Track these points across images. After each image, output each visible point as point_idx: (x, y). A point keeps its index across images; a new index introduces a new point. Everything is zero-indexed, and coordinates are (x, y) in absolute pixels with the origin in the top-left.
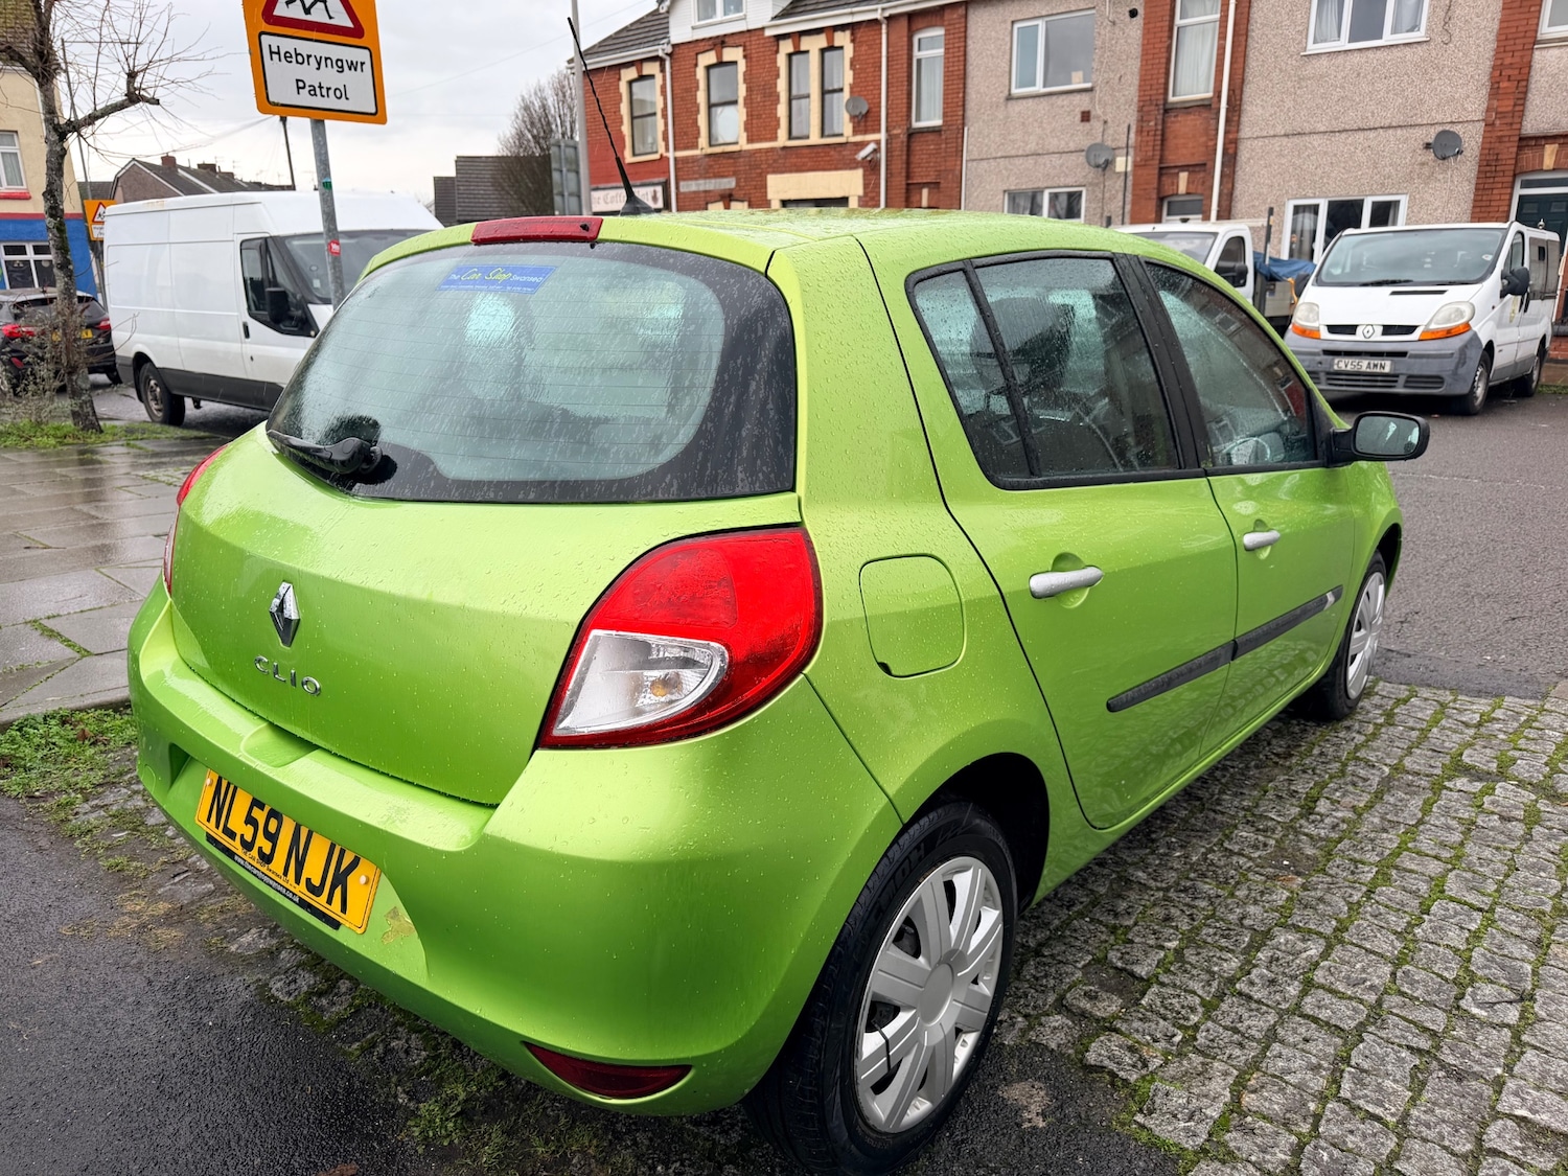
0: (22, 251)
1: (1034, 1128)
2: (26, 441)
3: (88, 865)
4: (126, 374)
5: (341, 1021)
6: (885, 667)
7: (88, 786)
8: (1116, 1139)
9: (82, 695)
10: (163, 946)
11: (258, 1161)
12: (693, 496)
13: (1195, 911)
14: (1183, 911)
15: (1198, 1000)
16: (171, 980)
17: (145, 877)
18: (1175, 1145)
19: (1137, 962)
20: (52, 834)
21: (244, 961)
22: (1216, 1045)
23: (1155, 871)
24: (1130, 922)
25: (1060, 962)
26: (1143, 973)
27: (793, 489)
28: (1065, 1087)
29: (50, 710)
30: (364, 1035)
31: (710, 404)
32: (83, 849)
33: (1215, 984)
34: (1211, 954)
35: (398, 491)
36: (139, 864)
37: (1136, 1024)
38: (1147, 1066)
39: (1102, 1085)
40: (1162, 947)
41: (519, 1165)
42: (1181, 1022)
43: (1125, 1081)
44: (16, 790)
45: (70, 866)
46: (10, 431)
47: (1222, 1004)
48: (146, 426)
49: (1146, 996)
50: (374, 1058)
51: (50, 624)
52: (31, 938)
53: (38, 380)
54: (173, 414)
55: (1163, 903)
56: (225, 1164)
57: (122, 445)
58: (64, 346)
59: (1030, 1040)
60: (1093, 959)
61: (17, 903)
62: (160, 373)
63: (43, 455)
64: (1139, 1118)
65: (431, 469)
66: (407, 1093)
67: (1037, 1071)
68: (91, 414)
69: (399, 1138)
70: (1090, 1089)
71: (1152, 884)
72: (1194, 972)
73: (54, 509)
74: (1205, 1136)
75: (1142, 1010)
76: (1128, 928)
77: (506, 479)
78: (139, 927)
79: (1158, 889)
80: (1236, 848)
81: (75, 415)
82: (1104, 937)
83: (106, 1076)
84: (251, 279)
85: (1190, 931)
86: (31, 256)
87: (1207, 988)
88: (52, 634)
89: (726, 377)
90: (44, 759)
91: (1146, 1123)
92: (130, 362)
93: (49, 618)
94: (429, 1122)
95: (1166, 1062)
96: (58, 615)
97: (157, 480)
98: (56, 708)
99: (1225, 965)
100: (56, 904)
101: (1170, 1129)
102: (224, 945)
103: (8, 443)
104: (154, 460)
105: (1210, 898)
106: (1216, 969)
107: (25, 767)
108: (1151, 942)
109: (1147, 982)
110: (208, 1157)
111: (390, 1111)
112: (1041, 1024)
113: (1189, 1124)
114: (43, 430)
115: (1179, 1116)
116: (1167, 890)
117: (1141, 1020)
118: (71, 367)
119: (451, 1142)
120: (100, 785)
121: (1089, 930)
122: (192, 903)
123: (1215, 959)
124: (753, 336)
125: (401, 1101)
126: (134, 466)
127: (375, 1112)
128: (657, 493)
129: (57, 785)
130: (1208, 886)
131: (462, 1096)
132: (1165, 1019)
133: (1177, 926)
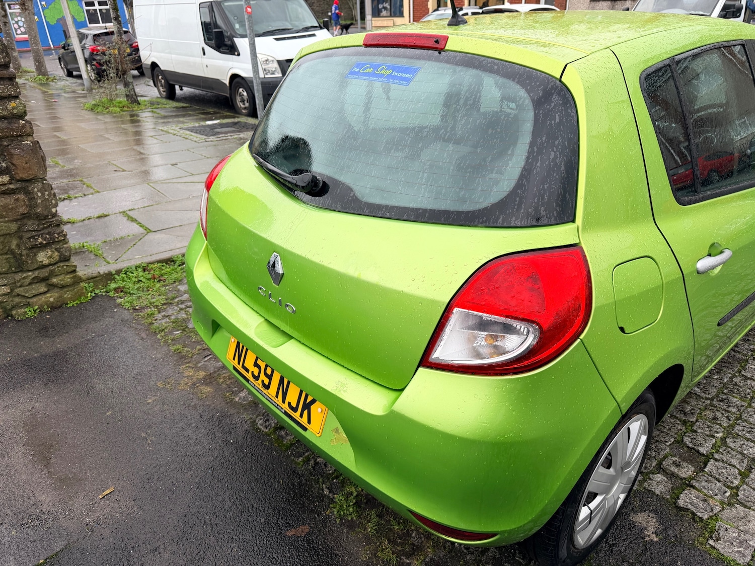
0: (92, 4)
1: (652, 541)
2: (106, 109)
3: (165, 348)
4: (148, 72)
5: (292, 444)
6: (622, 329)
7: (159, 304)
8: (698, 552)
9: (151, 255)
10: (205, 396)
11: (263, 520)
12: (513, 225)
13: (730, 414)
14: (723, 414)
15: (737, 471)
16: (210, 415)
17: (192, 357)
18: (733, 560)
19: (700, 445)
20: (147, 330)
21: (242, 407)
22: (750, 500)
23: (704, 387)
24: (694, 420)
25: (657, 441)
26: (705, 452)
27: (573, 221)
28: (667, 518)
29: (138, 263)
30: (304, 453)
31: (524, 166)
32: (162, 339)
33: (746, 461)
34: (742, 443)
35: (334, 205)
36: (188, 349)
37: (704, 484)
38: (712, 511)
39: (687, 519)
40: (713, 436)
41: (386, 535)
42: (729, 484)
43: (701, 519)
44: (128, 305)
45: (157, 348)
46: (99, 104)
47: (751, 475)
48: (159, 100)
49: (708, 466)
50: (310, 467)
51: (131, 214)
52: (145, 387)
53: (109, 78)
54: (171, 95)
55: (710, 408)
56: (248, 520)
57: (150, 112)
58: (119, 61)
59: (645, 488)
60: (675, 440)
61: (136, 367)
62: (163, 73)
63: (115, 117)
64: (711, 542)
65: (352, 195)
66: (328, 488)
67: (650, 506)
68: (134, 95)
69: (327, 513)
70: (681, 521)
71: (703, 395)
72: (733, 453)
73: (124, 148)
74: (750, 558)
75: (706, 475)
76: (693, 423)
77: (396, 205)
78: (192, 384)
79: (707, 399)
80: (749, 375)
81: (127, 96)
82: (679, 427)
83: (188, 466)
84: (205, 22)
85: (728, 427)
86: (97, 7)
87: (742, 464)
88: (133, 220)
89: (536, 149)
90: (138, 289)
91: (716, 546)
92: (149, 67)
93: (130, 210)
94: (340, 506)
95: (723, 508)
96: (134, 209)
97: (168, 132)
98: (140, 262)
99: (751, 450)
100: (153, 369)
101: (730, 551)
102: (233, 397)
103: (98, 110)
104: (165, 120)
105: (738, 407)
106: (745, 452)
107: (130, 293)
108: (708, 433)
109: (707, 458)
110: (240, 515)
111: (322, 497)
112: (650, 479)
113: (740, 549)
114: (113, 103)
115: (734, 544)
116: (712, 399)
117: (706, 481)
118: (124, 71)
119: (352, 518)
120: (165, 304)
121: (671, 422)
122: (215, 372)
123: (744, 446)
124: (553, 122)
125: (325, 493)
126: (156, 124)
127: (313, 497)
128: (489, 222)
129: (145, 303)
130: (735, 399)
131: (355, 494)
132: (719, 481)
133: (721, 424)
